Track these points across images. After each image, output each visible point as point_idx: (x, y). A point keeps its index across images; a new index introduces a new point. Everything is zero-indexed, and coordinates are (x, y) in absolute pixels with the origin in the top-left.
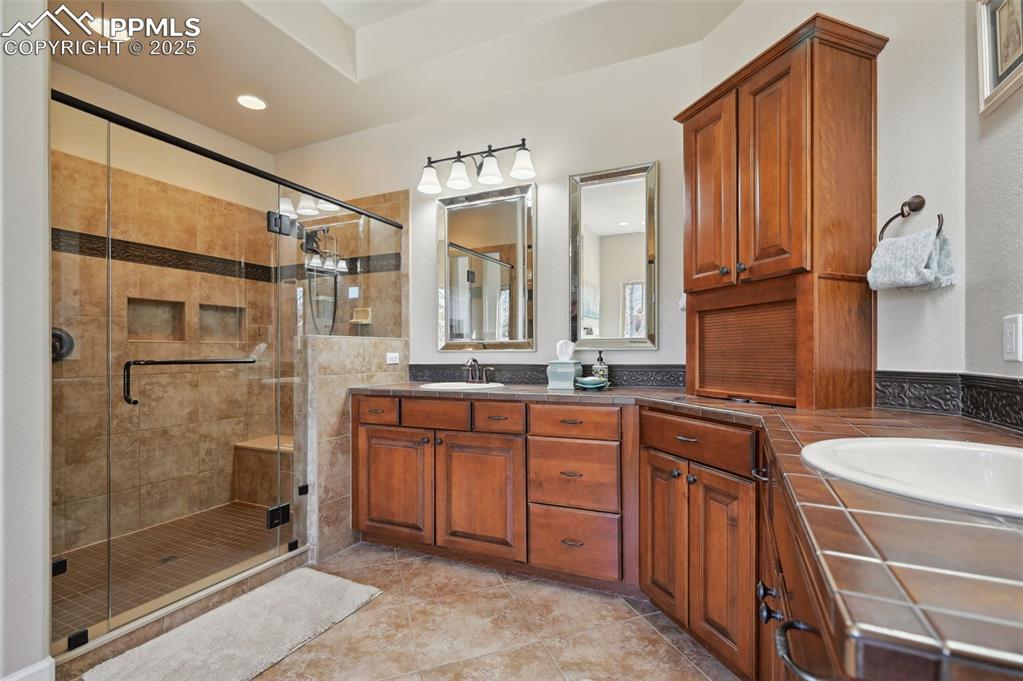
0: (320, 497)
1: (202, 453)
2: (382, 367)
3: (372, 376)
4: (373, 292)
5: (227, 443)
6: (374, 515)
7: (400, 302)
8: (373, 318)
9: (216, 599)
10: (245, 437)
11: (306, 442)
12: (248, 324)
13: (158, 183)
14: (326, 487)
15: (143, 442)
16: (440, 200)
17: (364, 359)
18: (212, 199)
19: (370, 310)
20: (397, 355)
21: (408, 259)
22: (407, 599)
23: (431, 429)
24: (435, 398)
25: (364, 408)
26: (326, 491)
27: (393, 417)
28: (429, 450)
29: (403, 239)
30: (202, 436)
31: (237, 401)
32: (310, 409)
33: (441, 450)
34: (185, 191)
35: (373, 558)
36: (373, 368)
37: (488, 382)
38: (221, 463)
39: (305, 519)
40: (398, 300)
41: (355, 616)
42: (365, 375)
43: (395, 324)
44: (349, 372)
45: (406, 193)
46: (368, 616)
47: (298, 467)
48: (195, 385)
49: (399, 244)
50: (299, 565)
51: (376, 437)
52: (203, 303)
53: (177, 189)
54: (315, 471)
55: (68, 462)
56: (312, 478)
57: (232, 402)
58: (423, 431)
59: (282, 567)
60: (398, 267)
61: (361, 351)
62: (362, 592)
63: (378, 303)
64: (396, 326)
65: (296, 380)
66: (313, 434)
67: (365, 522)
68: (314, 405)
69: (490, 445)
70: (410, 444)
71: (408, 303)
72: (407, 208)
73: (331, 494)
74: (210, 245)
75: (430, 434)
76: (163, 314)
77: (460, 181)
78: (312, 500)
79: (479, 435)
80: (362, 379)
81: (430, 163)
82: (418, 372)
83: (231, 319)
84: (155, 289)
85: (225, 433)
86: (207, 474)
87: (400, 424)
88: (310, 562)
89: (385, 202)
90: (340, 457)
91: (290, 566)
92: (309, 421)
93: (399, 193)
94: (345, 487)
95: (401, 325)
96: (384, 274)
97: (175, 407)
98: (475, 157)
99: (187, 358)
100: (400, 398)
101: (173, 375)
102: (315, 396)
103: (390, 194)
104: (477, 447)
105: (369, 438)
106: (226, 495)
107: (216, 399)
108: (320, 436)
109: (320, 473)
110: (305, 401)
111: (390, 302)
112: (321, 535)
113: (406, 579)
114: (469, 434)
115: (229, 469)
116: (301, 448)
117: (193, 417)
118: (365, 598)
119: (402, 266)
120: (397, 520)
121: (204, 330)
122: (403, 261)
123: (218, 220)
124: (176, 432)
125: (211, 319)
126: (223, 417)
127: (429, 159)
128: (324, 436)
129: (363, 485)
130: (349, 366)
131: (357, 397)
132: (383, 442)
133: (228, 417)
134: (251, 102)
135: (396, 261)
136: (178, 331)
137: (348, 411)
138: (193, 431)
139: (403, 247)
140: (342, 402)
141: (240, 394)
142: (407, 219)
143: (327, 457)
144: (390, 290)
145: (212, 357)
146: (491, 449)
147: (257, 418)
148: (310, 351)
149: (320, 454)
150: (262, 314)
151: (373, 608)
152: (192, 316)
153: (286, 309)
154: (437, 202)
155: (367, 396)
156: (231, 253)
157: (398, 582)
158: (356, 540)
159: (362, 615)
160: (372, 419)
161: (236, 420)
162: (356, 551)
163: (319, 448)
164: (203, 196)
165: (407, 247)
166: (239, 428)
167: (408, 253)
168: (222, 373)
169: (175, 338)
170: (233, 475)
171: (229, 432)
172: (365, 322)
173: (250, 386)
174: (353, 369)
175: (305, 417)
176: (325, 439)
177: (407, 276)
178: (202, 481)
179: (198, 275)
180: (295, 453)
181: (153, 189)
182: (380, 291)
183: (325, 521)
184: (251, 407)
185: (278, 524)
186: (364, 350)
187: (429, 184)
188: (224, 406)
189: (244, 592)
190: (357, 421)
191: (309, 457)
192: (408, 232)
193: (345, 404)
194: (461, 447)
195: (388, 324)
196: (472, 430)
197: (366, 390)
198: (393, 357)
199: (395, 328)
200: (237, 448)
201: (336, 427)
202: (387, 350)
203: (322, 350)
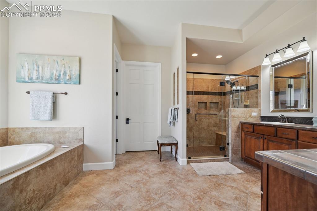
0: (232, 147)
1: (210, 133)
2: (251, 116)
3: (247, 119)
4: (250, 96)
5: (215, 132)
6: (246, 155)
7: (258, 98)
8: (250, 103)
9: (209, 161)
10: (219, 131)
11: (229, 133)
12: (219, 106)
13: (203, 79)
14: (233, 145)
15: (200, 129)
16: (271, 66)
17: (245, 114)
18: (212, 79)
19: (249, 101)
20: (256, 113)
21: (260, 85)
22: (251, 177)
23: (262, 134)
24: (264, 126)
25: (244, 127)
26: (233, 146)
27: (252, 130)
28: (262, 140)
29: (259, 80)
30: (210, 130)
31: (217, 123)
32: (229, 126)
33: (266, 141)
34: (207, 79)
35: (245, 166)
36: (248, 117)
37: (288, 122)
38: (214, 136)
39: (228, 151)
40: (257, 98)
41: (236, 175)
42: (245, 118)
43: (256, 104)
44: (240, 118)
45: (260, 66)
46: (240, 176)
47: (227, 139)
48: (209, 119)
49: (258, 81)
50: (227, 161)
51: (247, 135)
52: (211, 102)
53: (205, 79)
54: (231, 140)
55: (190, 131)
56: (230, 142)
57: (216, 123)
58: (260, 135)
59: (223, 160)
60: (257, 88)
61: (244, 112)
62: (240, 171)
63: (251, 99)
64: (257, 105)
65: (227, 119)
66: (230, 132)
67: (244, 156)
68: (231, 125)
69: (283, 142)
70: (256, 138)
71: (260, 98)
72: (260, 71)
73: (235, 147)
74: (212, 90)
75: (262, 136)
76: (203, 105)
77: (277, 58)
78: (230, 147)
79: (278, 138)
80: (244, 120)
81: (267, 56)
82: (264, 118)
83: (216, 105)
84: (202, 100)
85: (214, 130)
86: (211, 138)
87: (253, 132)
88: (229, 161)
89: (253, 70)
90: (237, 138)
91: (225, 160)
92: (229, 128)
93: (257, 67)
94: (239, 146)
95: (258, 105)
96: (253, 90)
97: (205, 123)
98: (283, 49)
99: (207, 113)
100: (253, 125)
101: (205, 117)
102: (231, 123)
103: (255, 68)
104: (278, 142)
105: (245, 135)
106: (215, 143)
107: (213, 122)
108: (232, 132)
109: (232, 141)
110: (229, 123)
111: (255, 98)
112: (232, 156)
113: (253, 173)
114: (275, 137)
115: (215, 138)
116: (228, 134)
117: (208, 126)
118: (240, 172)
119: (259, 87)
120: (252, 158)
121: (211, 107)
122: (259, 86)
123: (213, 84)
124: (205, 128)
125: (212, 105)
126: (214, 126)
127: (266, 55)
128: (233, 132)
129: (243, 147)
130: (240, 116)
131: (242, 124)
132: (249, 136)
133: (215, 126)
134: (219, 57)
135: (256, 86)
136: (206, 108)
137: (239, 127)
138: (209, 129)
139: (259, 82)
140: (238, 125)
141: (218, 122)
142: (260, 74)
143: (234, 138)
144: (255, 95)
145: (212, 113)
146: (283, 143)
147: (221, 127)
148: (229, 112)
149: (232, 136)
150: (223, 103)
151: (242, 175)
152: (208, 104)
153: (228, 102)
154: (270, 67)
155: (244, 124)
156: (216, 90)
157: (250, 173)
158: (242, 161)
159: (239, 175)
160: (246, 130)
161: (217, 127)
162: (242, 163)
163: (231, 135)
164: (210, 79)
165: (260, 82)
166: (217, 129)
167: (260, 84)
168: (214, 117)
169: (205, 109)
170: (216, 139)
171: (215, 130)
172: (247, 104)
173: (220, 120)
174: (241, 117)
175: (229, 127)
176: (233, 133)
177: (260, 90)
178: (210, 139)
179: (209, 96)
180: (226, 136)
181: (202, 80)
182: (252, 96)
183: (233, 153)
184: (220, 125)
185: (222, 150)
186: (245, 112)
187: (267, 62)
188: (214, 124)
189: (215, 162)
190: (242, 130)
191: (229, 137)
192: (260, 77)
193: (239, 125)
194: (272, 141)
195: (254, 105)
196: (276, 136)
197: (244, 122)
198: (254, 114)
199: (256, 106)
200: (217, 134)
201: (236, 131)
202: (252, 112)
203: (232, 112)
